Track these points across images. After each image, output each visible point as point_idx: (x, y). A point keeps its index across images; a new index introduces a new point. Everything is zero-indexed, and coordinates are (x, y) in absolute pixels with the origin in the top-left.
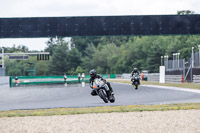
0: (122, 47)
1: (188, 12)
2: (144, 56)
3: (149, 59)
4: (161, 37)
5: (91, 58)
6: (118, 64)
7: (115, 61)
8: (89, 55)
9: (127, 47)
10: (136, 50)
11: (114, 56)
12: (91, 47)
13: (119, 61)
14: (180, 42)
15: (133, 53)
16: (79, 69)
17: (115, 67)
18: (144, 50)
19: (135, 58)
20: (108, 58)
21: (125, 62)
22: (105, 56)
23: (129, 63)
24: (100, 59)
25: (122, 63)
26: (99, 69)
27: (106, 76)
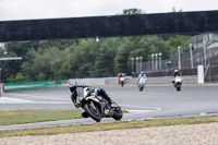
0: (67, 49)
1: (135, 10)
2: (92, 59)
3: (97, 63)
4: (109, 39)
5: (32, 63)
6: (63, 69)
7: (58, 66)
8: (30, 60)
9: (72, 50)
10: (83, 53)
11: (58, 60)
12: (32, 52)
13: (63, 66)
14: (132, 43)
15: (79, 57)
16: (19, 76)
17: (59, 72)
18: (91, 52)
19: (82, 62)
20: (52, 63)
21: (70, 67)
22: (49, 60)
23: (75, 68)
24: (43, 64)
25: (67, 67)
26: (41, 75)
27: (51, 83)
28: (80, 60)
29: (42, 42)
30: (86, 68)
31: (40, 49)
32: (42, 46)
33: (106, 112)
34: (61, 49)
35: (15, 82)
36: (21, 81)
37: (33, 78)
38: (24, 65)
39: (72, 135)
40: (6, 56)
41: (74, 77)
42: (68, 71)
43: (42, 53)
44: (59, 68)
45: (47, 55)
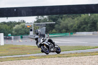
0: (76, 19)
2: (86, 23)
3: (89, 25)
4: (94, 14)
5: (60, 25)
7: (72, 26)
8: (59, 23)
9: (78, 19)
10: (82, 21)
11: (72, 24)
12: (60, 20)
13: (74, 26)
16: (54, 31)
17: (72, 29)
18: (86, 20)
19: (82, 24)
20: (69, 25)
21: (77, 27)
22: (67, 24)
23: (79, 27)
24: (64, 25)
25: (75, 27)
26: (64, 30)
27: (68, 34)
28: (81, 24)
29: (64, 15)
30: (84, 28)
31: (63, 19)
32: (64, 17)
33: (52, 50)
34: (73, 19)
35: (52, 33)
36: (55, 33)
37: (60, 31)
38: (56, 26)
39: (77, 57)
40: (48, 22)
41: (79, 31)
42: (76, 29)
43: (64, 20)
44: (72, 27)
45: (66, 21)
